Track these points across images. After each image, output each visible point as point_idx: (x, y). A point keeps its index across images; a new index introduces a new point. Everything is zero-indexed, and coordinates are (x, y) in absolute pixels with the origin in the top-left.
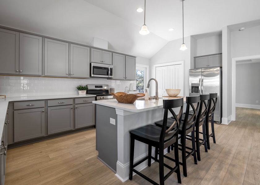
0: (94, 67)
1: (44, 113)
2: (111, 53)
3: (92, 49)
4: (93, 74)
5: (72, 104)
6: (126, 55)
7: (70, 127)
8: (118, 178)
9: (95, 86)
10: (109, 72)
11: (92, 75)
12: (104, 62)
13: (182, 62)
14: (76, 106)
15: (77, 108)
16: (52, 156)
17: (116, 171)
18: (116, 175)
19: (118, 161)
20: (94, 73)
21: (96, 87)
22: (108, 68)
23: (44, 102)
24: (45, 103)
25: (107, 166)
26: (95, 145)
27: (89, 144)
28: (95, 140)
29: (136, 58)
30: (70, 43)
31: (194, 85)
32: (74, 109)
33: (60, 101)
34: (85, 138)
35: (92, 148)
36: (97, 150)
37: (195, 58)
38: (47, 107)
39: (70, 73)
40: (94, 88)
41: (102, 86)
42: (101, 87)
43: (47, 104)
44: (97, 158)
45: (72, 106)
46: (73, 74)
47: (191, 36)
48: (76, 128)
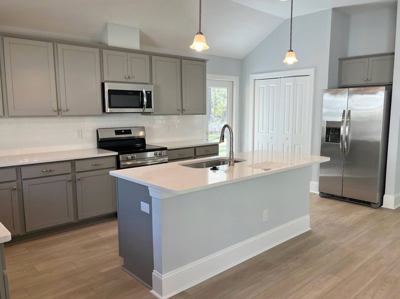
0: (111, 92)
1: (16, 192)
2: (147, 57)
3: (105, 52)
4: (110, 107)
5: (70, 172)
6: (181, 58)
7: (69, 217)
8: (154, 296)
9: (115, 131)
10: (145, 100)
11: (108, 110)
12: (133, 77)
13: (311, 72)
14: (78, 176)
15: (79, 179)
16: (40, 267)
17: (152, 286)
18: (152, 291)
19: (154, 270)
20: (112, 106)
21: (118, 132)
22: (142, 92)
23: (14, 170)
24: (17, 172)
25: (137, 280)
26: (118, 248)
27: (107, 246)
28: (118, 241)
29: (208, 63)
30: (55, 42)
31: (332, 126)
32: (74, 181)
33: (45, 168)
34: (99, 236)
35: (112, 254)
36: (120, 255)
37: (341, 60)
38: (20, 180)
39: (59, 108)
40: (113, 135)
41: (130, 130)
42: (129, 132)
43: (19, 174)
44: (122, 269)
45: (69, 177)
46: (67, 110)
47: (333, 9)
48: (79, 219)
